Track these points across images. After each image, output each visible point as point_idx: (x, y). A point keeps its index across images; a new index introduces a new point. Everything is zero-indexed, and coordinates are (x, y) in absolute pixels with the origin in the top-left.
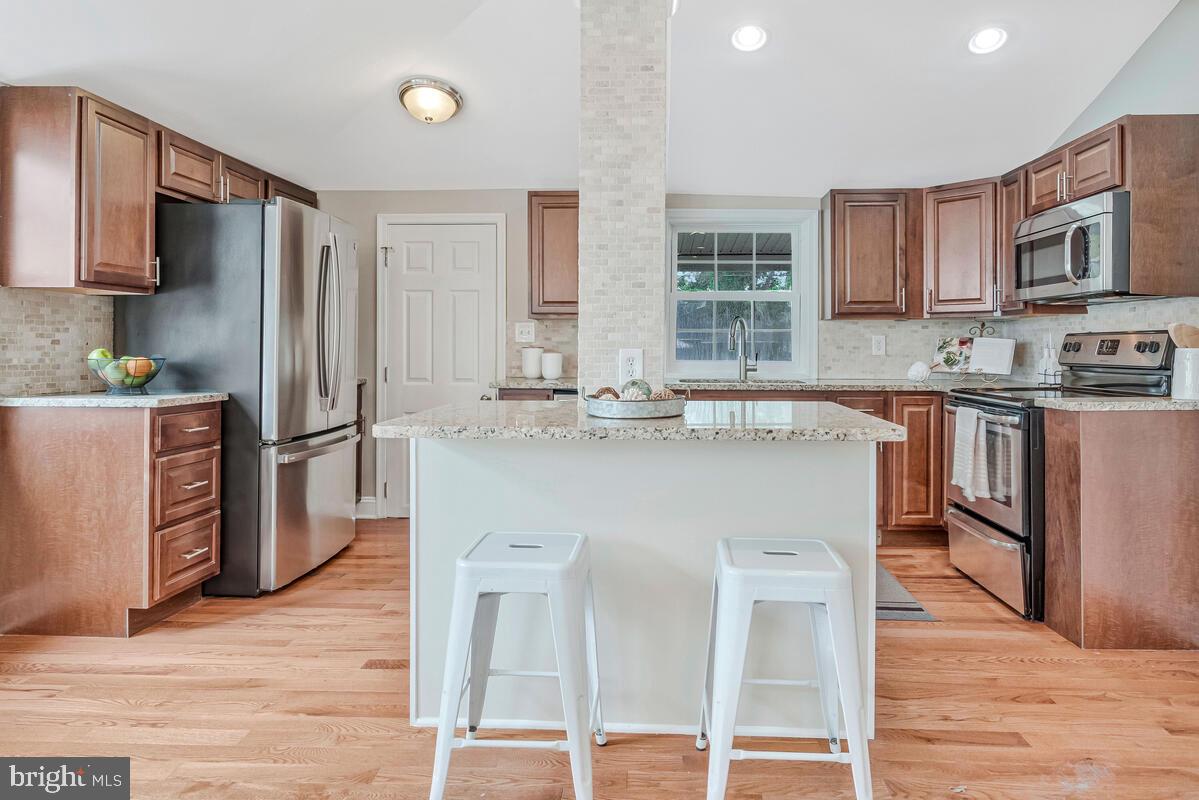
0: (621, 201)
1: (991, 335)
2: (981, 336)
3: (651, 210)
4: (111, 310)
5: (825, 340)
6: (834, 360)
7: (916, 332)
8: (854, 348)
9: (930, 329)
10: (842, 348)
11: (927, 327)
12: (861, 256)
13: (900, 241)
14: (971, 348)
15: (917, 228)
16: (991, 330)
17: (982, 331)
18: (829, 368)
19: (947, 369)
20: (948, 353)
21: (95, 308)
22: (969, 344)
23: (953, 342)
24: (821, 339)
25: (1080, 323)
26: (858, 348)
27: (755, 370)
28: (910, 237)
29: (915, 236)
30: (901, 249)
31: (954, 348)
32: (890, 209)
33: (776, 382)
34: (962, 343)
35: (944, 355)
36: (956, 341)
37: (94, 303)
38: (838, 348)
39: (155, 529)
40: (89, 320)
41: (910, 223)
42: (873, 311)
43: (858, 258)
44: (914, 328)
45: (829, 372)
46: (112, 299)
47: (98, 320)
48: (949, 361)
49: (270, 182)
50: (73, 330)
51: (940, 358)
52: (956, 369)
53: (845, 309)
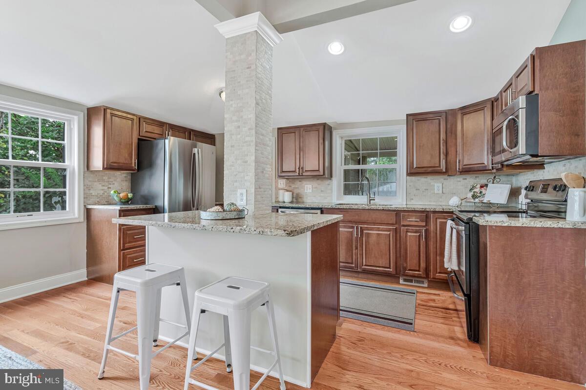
0: (239, 126)
1: (498, 182)
2: (493, 183)
3: (250, 129)
4: (130, 177)
5: (410, 186)
6: (415, 195)
7: (460, 181)
8: (425, 190)
9: (468, 180)
10: (419, 190)
11: (466, 179)
12: (422, 145)
13: (443, 136)
14: (486, 190)
15: (453, 129)
16: (498, 180)
17: (493, 181)
18: (412, 199)
19: (473, 201)
20: (474, 192)
21: (125, 177)
22: (485, 188)
23: (477, 187)
24: (408, 186)
25: (542, 175)
26: (427, 190)
27: (374, 200)
28: (449, 134)
29: (452, 133)
30: (443, 140)
31: (477, 190)
32: (437, 121)
33: (383, 205)
34: (482, 187)
35: (472, 193)
36: (479, 186)
37: (125, 175)
38: (417, 190)
39: (120, 250)
40: (122, 181)
41: (449, 126)
42: (428, 171)
43: (420, 146)
44: (458, 179)
45: (412, 201)
46: (130, 174)
47: (127, 181)
48: (474, 197)
49: (191, 132)
50: (116, 184)
51: (470, 195)
52: (477, 200)
53: (413, 171)
